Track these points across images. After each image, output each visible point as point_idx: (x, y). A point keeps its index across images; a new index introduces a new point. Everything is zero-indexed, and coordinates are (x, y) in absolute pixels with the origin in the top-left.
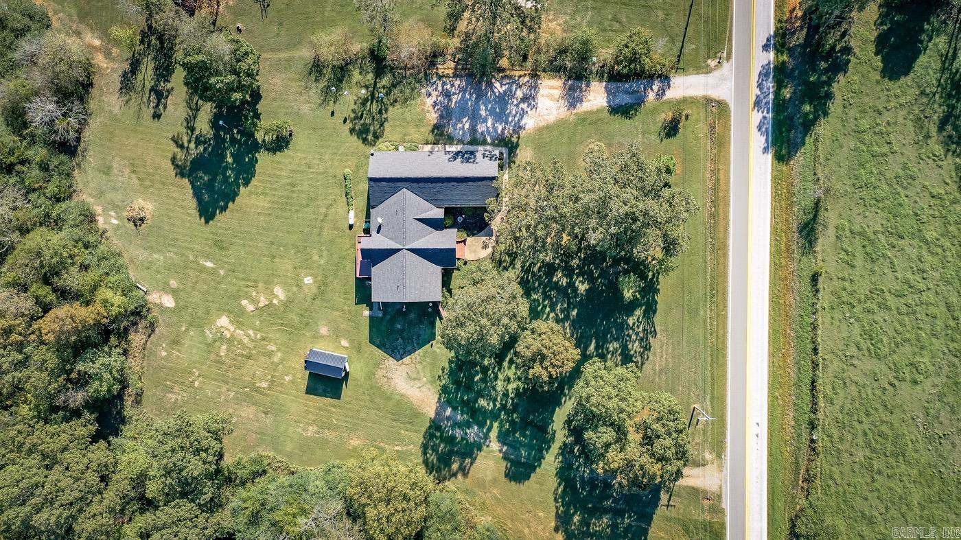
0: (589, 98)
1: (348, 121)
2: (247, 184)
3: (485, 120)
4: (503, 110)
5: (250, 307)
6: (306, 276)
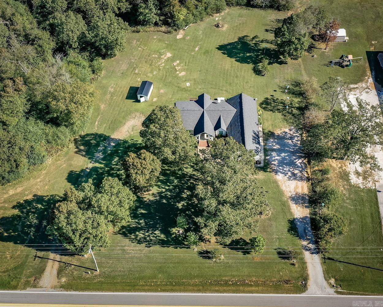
0: (299, 208)
1: (272, 97)
3: (278, 156)
4: (287, 164)
5: (175, 64)
6: (190, 84)
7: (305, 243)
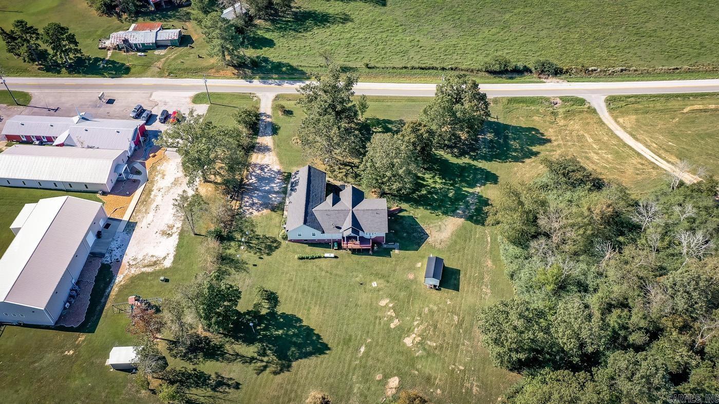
0: (265, 143)
1: (262, 256)
2: (300, 320)
3: (273, 187)
4: (266, 179)
5: (396, 322)
6: (371, 285)
7: (269, 120)
